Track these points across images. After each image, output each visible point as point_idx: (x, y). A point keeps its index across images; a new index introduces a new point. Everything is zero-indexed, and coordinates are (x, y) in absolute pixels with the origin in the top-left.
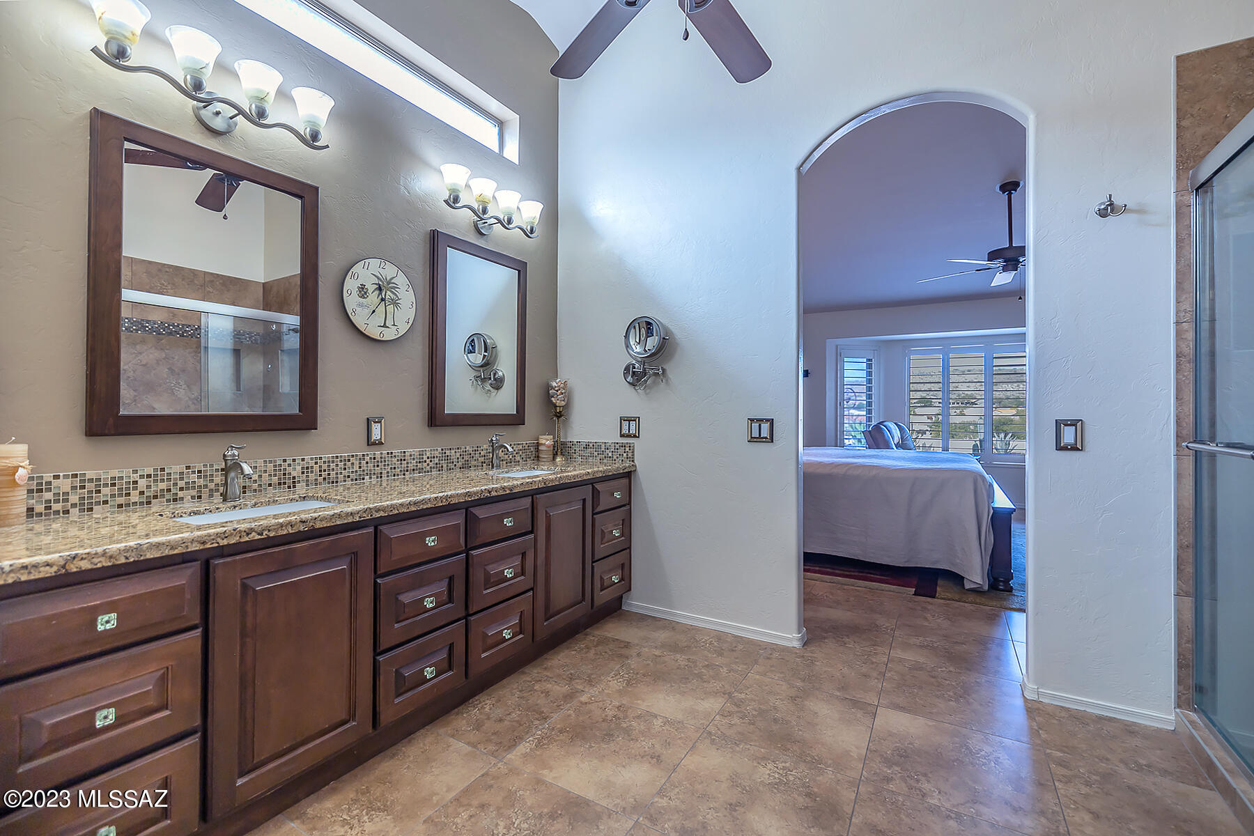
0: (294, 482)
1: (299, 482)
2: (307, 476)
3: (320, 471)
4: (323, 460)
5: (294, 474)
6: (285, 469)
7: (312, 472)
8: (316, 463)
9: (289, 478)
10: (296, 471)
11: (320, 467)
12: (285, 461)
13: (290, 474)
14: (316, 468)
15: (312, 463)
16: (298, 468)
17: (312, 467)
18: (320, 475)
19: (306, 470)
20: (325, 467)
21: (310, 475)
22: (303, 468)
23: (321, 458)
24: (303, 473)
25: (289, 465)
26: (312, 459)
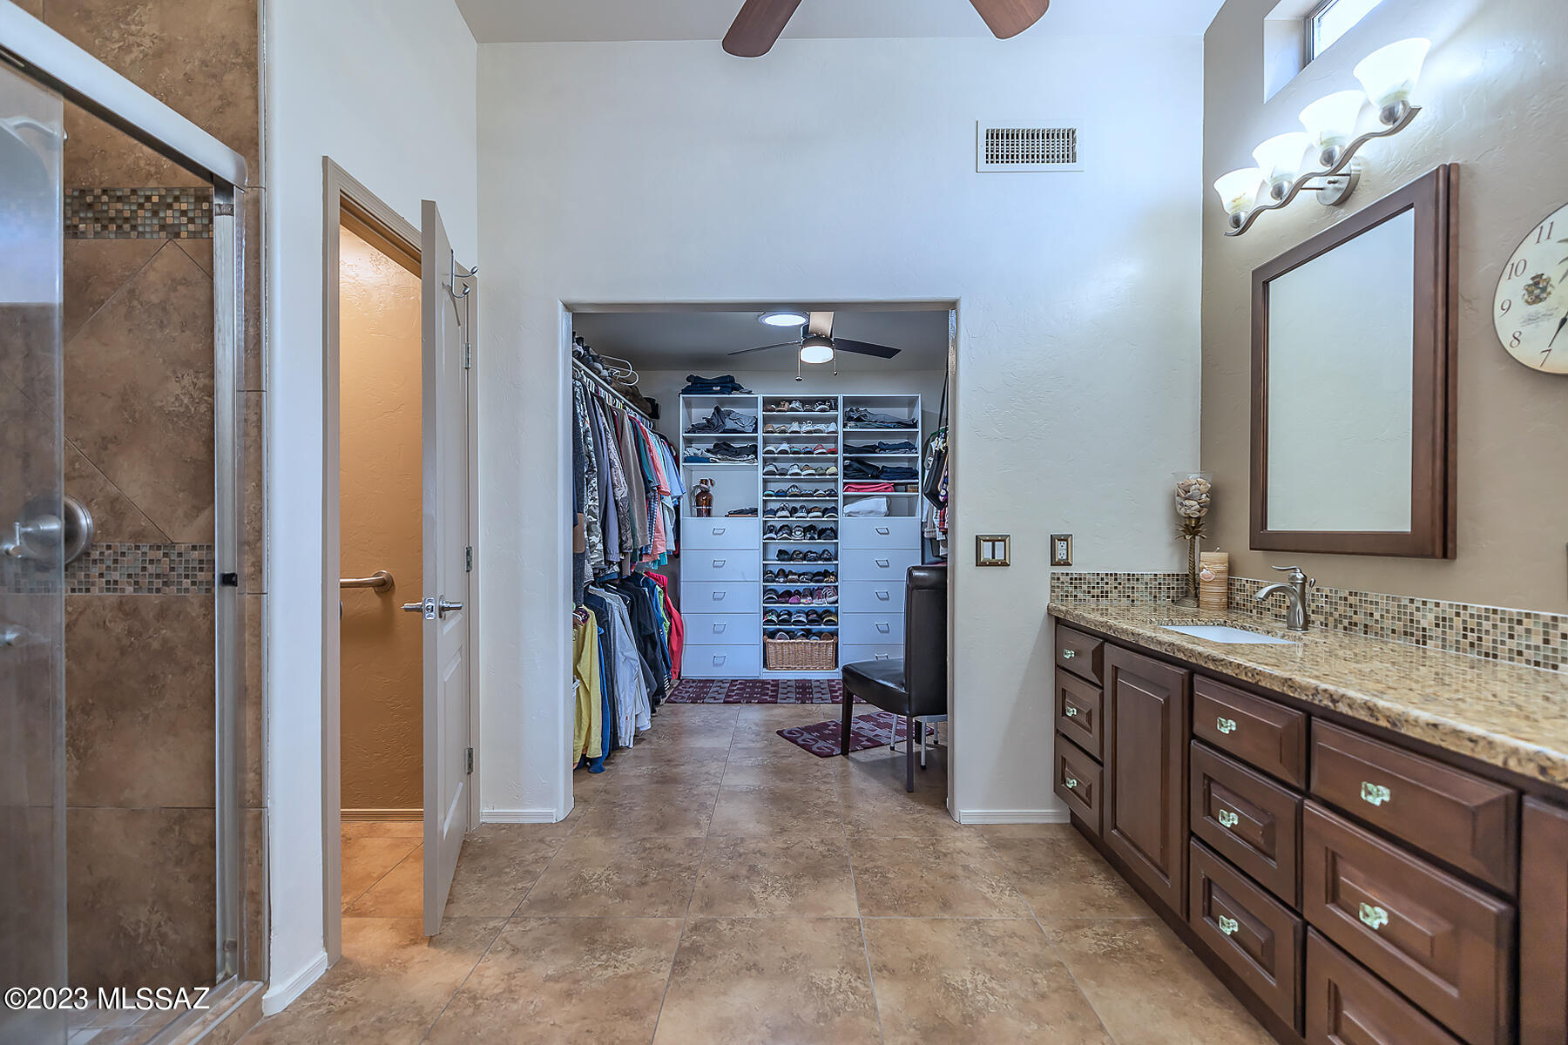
0: (1424, 636)
1: (1431, 638)
2: (1444, 633)
3: (1465, 629)
4: (1469, 611)
5: (1424, 623)
6: (1412, 614)
7: (1451, 627)
8: (1458, 614)
9: (1417, 629)
10: (1427, 620)
11: (1464, 622)
12: (1412, 601)
13: (1418, 622)
14: (1458, 622)
15: (1450, 613)
16: (1431, 617)
17: (1451, 620)
18: (1465, 636)
19: (1441, 621)
20: (1472, 623)
21: (1447, 630)
22: (1437, 618)
23: (1465, 608)
24: (1437, 625)
25: (1418, 609)
26: (1451, 606)
